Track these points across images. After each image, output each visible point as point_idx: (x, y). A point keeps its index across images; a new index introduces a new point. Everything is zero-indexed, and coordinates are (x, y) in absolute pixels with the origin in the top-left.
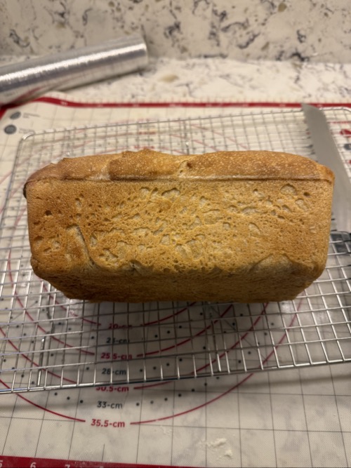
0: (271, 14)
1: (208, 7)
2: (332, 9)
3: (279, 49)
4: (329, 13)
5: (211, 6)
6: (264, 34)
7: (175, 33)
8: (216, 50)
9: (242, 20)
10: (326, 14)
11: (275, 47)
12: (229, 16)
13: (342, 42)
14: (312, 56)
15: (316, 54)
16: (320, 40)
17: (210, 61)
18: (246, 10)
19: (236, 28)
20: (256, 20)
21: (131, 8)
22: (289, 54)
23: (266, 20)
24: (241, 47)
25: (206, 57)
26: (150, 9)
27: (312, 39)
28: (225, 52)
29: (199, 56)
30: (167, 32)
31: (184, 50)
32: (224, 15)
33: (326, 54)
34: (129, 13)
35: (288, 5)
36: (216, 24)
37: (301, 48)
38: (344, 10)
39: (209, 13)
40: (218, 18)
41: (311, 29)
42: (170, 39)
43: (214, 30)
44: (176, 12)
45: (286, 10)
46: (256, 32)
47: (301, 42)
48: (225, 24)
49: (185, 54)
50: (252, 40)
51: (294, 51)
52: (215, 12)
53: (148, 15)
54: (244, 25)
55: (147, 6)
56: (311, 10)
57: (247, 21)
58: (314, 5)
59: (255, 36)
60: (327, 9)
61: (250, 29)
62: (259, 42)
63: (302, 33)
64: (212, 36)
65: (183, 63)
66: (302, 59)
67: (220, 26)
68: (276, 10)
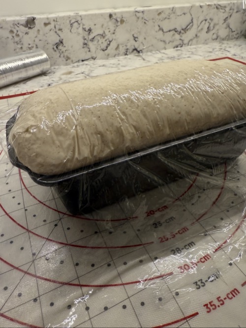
0: (117, 26)
1: (79, 27)
2: (147, 19)
3: (125, 47)
4: (146, 22)
5: (81, 25)
6: (115, 40)
7: (60, 47)
8: (89, 55)
9: (101, 32)
10: (145, 23)
11: (123, 47)
12: (93, 31)
13: (156, 38)
14: (143, 49)
15: (145, 47)
16: (145, 39)
17: (85, 63)
18: (102, 26)
19: (99, 38)
20: (109, 31)
21: (27, 33)
22: (131, 51)
23: (115, 30)
24: (103, 50)
25: (83, 61)
26: (41, 32)
27: (141, 39)
28: (94, 56)
29: (79, 61)
30: (55, 47)
31: (68, 58)
32: (90, 30)
33: (150, 46)
34: (26, 37)
35: (125, 20)
36: (86, 37)
37: (136, 45)
38: (153, 19)
39: (80, 30)
40: (87, 33)
41: (139, 32)
42: (57, 51)
43: (86, 41)
44: (59, 32)
45: (124, 23)
46: (111, 39)
47: (136, 41)
48: (91, 37)
49: (69, 61)
50: (109, 44)
51: (133, 48)
52: (84, 29)
53: (40, 37)
54: (103, 36)
55: (39, 30)
56: (137, 21)
57: (104, 32)
58: (138, 18)
59: (110, 42)
60: (145, 20)
61: (106, 38)
62: (113, 45)
63: (135, 36)
64: (85, 46)
66: (139, 52)
67: (89, 38)
68: (119, 23)
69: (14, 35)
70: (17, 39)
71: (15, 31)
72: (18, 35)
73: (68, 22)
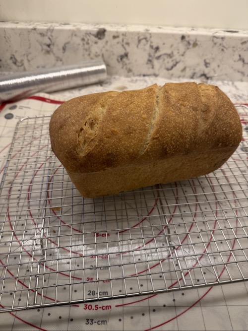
0: (188, 49)
1: (147, 44)
2: (227, 47)
3: (192, 71)
4: (225, 49)
5: (149, 43)
6: (183, 61)
7: (125, 59)
8: (151, 71)
9: (169, 52)
10: (223, 50)
11: (190, 70)
12: (160, 49)
13: (232, 68)
14: (214, 76)
15: (216, 75)
16: (219, 66)
17: (147, 78)
18: (172, 46)
19: (165, 57)
20: (178, 53)
21: (96, 43)
22: (199, 75)
23: (184, 52)
24: (168, 69)
25: (144, 76)
26: (109, 44)
27: (213, 65)
28: (157, 73)
29: (140, 75)
30: (119, 59)
31: (130, 71)
32: (157, 49)
33: (222, 75)
34: (95, 46)
35: (199, 43)
36: (152, 54)
37: (206, 71)
38: (234, 47)
39: (147, 47)
40: (153, 51)
41: (214, 59)
42: (121, 63)
43: (151, 58)
44: (126, 46)
45: (197, 47)
46: (178, 60)
47: (207, 67)
48: (158, 54)
49: (131, 74)
50: (175, 65)
51: (202, 73)
52: (151, 47)
53: (107, 47)
54: (170, 56)
55: (107, 42)
56: (213, 47)
57: (172, 53)
58: (215, 44)
59: (177, 63)
60: (223, 46)
61: (174, 58)
62: (180, 66)
63: (208, 61)
64: (149, 62)
65: (129, 79)
66: (208, 78)
67: (154, 56)
68: (191, 46)
69: (85, 43)
70: (86, 46)
71: (86, 39)
72: (88, 43)
73: (136, 37)
